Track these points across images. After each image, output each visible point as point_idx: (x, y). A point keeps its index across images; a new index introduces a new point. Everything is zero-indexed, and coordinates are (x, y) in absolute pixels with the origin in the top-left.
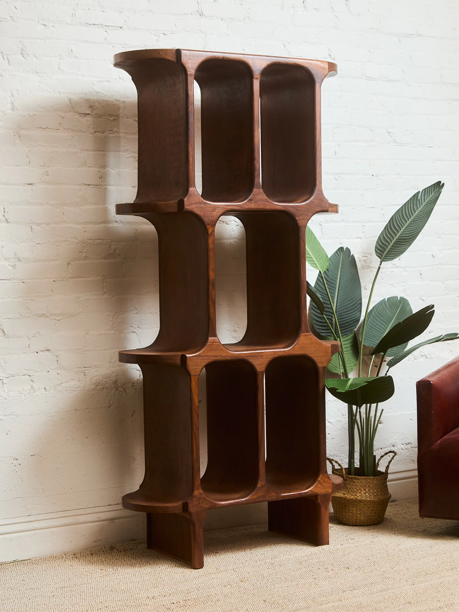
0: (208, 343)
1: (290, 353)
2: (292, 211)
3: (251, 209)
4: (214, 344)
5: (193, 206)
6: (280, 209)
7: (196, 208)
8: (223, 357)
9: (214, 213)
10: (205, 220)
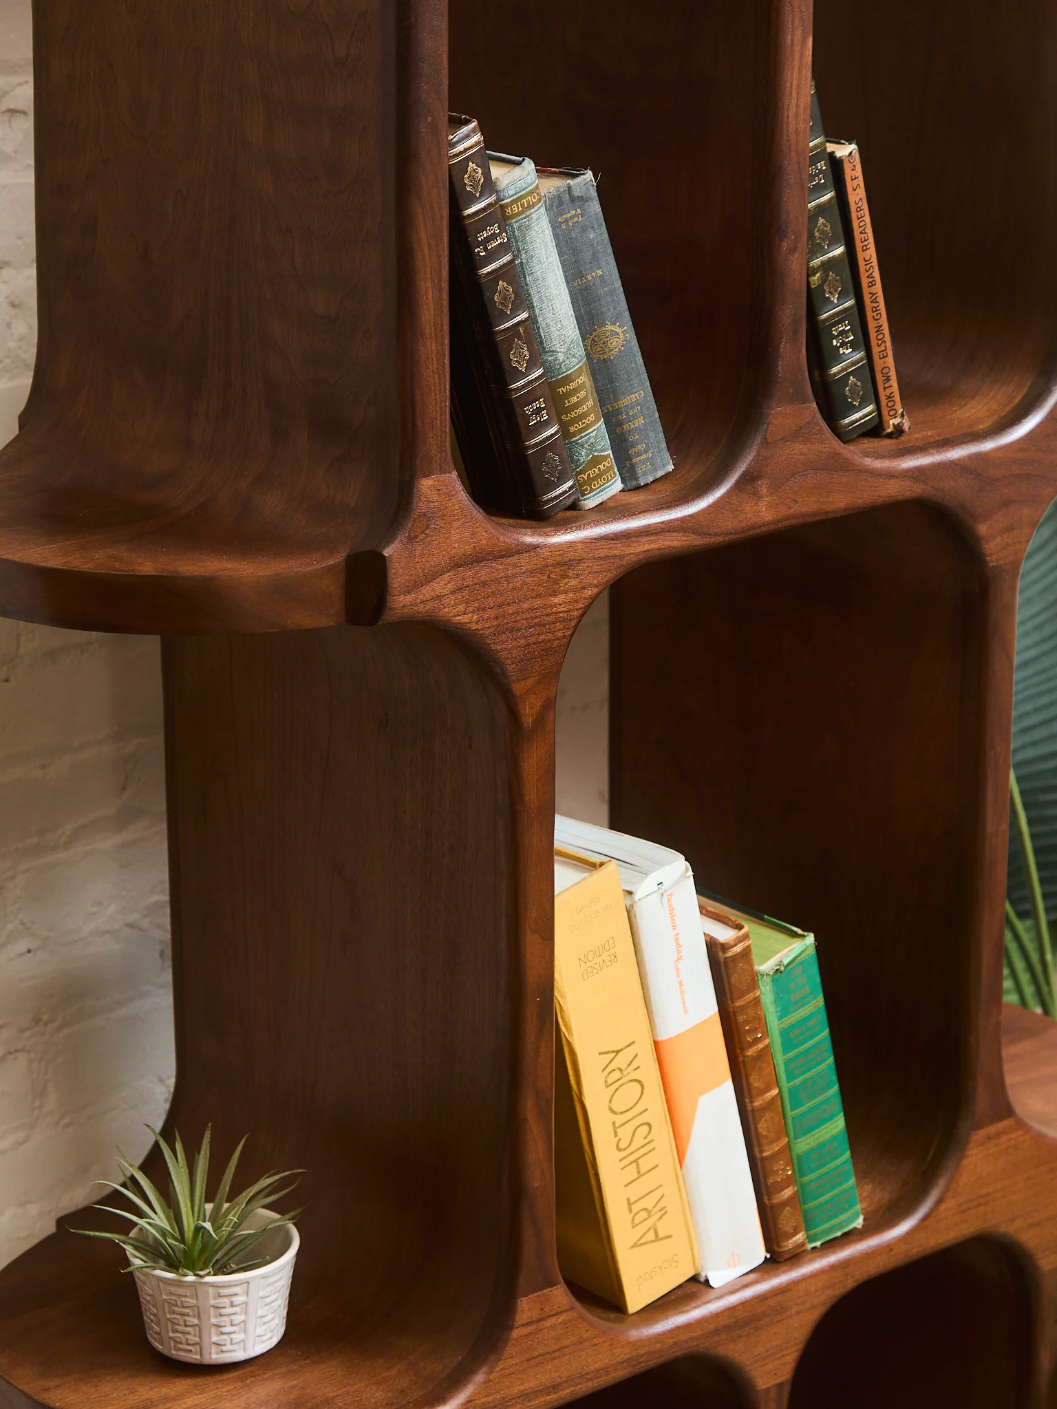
0: (515, 1333)
1: (914, 1251)
2: (956, 491)
3: (754, 528)
4: (548, 1323)
5: (441, 586)
6: (900, 498)
7: (453, 592)
8: (590, 1379)
9: (556, 600)
10: (504, 654)
